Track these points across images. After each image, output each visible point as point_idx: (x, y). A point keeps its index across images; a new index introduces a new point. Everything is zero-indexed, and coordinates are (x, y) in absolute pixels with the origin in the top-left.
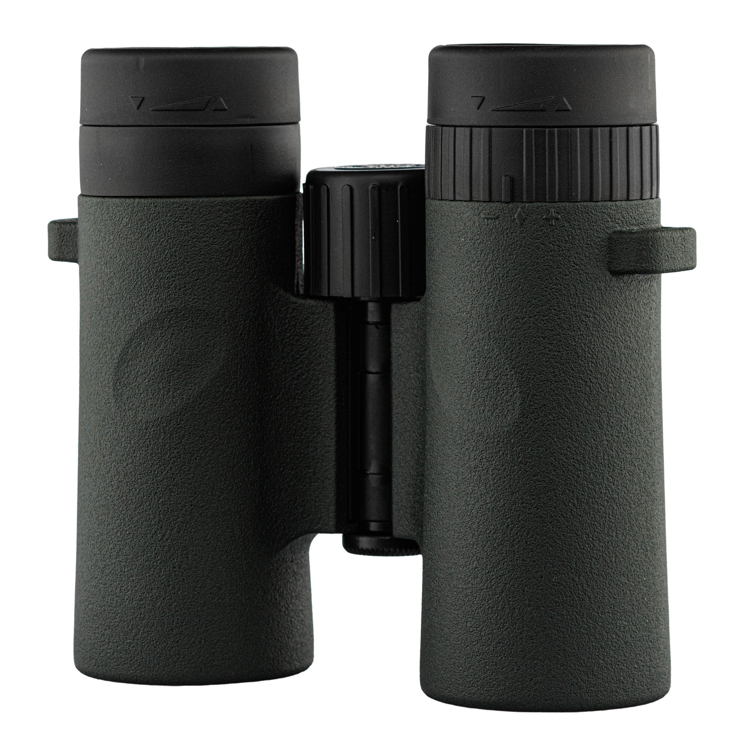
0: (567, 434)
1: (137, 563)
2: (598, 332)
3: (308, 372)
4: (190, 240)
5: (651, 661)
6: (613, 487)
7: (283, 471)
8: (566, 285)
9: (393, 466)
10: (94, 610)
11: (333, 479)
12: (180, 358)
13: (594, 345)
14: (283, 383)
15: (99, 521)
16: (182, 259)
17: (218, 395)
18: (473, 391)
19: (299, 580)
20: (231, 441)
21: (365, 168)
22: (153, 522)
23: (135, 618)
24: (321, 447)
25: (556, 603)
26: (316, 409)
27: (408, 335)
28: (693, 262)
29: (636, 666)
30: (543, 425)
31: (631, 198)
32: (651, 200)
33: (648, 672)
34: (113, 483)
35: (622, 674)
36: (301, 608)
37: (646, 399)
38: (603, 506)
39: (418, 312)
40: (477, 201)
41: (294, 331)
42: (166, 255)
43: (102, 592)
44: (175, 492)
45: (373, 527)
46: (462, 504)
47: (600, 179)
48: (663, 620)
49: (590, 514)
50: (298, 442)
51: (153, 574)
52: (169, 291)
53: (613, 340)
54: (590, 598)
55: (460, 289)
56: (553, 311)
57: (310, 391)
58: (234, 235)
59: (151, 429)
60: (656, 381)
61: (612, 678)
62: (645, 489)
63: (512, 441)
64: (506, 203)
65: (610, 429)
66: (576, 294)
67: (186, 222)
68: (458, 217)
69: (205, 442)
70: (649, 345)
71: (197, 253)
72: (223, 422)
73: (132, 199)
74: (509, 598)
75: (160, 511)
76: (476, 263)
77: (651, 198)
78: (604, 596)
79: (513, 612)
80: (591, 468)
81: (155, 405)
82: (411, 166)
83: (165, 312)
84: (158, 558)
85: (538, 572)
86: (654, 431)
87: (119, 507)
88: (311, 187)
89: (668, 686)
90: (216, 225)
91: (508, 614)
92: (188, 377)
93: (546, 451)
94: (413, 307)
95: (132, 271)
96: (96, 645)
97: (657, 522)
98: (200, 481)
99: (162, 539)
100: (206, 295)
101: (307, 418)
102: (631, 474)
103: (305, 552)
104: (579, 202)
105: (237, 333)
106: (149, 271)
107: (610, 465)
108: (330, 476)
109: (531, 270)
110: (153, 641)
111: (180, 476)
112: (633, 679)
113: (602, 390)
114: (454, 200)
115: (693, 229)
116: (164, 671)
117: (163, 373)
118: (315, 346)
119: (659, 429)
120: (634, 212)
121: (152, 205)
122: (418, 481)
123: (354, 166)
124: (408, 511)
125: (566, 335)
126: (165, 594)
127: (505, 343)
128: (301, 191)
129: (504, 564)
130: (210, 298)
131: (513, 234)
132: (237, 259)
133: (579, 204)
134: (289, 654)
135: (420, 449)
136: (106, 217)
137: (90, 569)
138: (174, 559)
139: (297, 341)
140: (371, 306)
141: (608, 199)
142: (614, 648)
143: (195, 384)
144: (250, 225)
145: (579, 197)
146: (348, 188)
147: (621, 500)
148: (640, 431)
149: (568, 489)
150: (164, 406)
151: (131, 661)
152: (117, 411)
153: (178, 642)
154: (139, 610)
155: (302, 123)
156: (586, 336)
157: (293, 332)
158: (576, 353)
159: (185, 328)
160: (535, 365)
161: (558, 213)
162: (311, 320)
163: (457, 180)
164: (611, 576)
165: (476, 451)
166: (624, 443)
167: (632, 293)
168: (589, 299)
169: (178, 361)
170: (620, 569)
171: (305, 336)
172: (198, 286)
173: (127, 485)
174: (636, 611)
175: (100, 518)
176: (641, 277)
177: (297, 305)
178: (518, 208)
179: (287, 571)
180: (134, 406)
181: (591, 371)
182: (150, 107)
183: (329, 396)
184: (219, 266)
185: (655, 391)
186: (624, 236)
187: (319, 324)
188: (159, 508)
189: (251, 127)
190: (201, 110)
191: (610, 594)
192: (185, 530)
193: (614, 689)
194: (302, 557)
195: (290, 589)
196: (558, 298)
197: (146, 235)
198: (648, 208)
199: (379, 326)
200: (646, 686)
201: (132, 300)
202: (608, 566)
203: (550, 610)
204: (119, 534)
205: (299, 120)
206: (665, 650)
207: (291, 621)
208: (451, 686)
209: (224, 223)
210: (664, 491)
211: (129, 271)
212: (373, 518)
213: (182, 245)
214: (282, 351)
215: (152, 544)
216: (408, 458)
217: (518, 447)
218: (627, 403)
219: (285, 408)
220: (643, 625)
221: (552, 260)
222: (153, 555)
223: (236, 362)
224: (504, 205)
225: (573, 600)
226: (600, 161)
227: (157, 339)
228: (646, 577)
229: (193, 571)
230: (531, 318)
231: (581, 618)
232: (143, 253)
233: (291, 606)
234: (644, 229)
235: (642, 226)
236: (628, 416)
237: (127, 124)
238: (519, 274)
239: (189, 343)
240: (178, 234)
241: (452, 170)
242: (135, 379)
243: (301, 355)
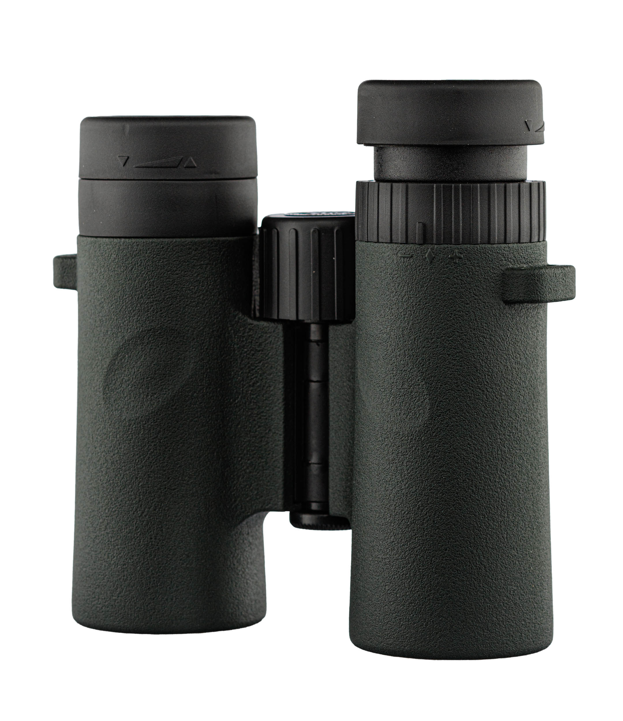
0: (468, 433)
1: (121, 535)
2: (494, 350)
3: (261, 380)
4: (165, 273)
5: (536, 619)
6: (505, 477)
7: (240, 461)
8: (467, 312)
9: (330, 457)
10: (87, 572)
11: (281, 467)
12: (157, 368)
13: (490, 361)
14: (241, 389)
15: (91, 500)
16: (159, 288)
17: (187, 399)
18: (391, 397)
19: (254, 549)
20: (198, 436)
21: (309, 214)
22: (134, 502)
23: (120, 579)
24: (271, 441)
25: (458, 571)
26: (268, 410)
27: (342, 351)
28: (572, 293)
29: (523, 623)
30: (448, 426)
31: (521, 241)
32: (539, 243)
33: (533, 628)
34: (102, 469)
35: (511, 629)
36: (255, 571)
37: (533, 405)
38: (497, 492)
39: (350, 332)
40: (396, 243)
41: (251, 347)
42: (146, 285)
43: (93, 558)
44: (152, 477)
45: (314, 506)
46: (382, 490)
47: (496, 226)
48: (546, 586)
49: (486, 498)
50: (253, 437)
51: (134, 544)
52: (148, 314)
53: (506, 357)
54: (485, 567)
55: (381, 315)
56: (456, 333)
57: (263, 396)
58: (202, 269)
59: (133, 426)
60: (542, 390)
61: (504, 633)
62: (532, 478)
63: (423, 438)
64: (419, 244)
65: (503, 430)
66: (476, 320)
67: (162, 258)
68: (380, 256)
69: (177, 436)
70: (536, 361)
71: (171, 283)
72: (192, 421)
73: (119, 239)
74: (420, 566)
75: (140, 492)
76: (394, 293)
77: (539, 241)
78: (497, 566)
79: (422, 578)
80: (487, 461)
81: (136, 407)
82: (346, 214)
83: (145, 331)
84: (139, 531)
85: (443, 545)
86: (539, 431)
87: (107, 489)
88: (265, 230)
89: (550, 639)
90: (186, 261)
91: (419, 579)
92: (163, 384)
93: (451, 447)
94: (346, 328)
95: (118, 298)
96: (88, 600)
97: (542, 505)
98: (173, 468)
99: (141, 515)
100: (178, 317)
101: (260, 418)
102: (520, 466)
103: (259, 527)
104: (478, 244)
105: (203, 349)
106: (132, 298)
107: (503, 459)
108: (278, 465)
109: (439, 299)
110: (134, 598)
111: (156, 464)
112: (521, 634)
113: (496, 397)
114: (378, 242)
115: (573, 267)
116: (143, 622)
117: (143, 381)
118: (268, 359)
119: (544, 430)
120: (524, 253)
121: (135, 244)
122: (349, 470)
123: (300, 213)
124: (341, 494)
125: (467, 353)
126: (144, 560)
127: (417, 359)
128: (258, 232)
129: (415, 539)
130: (181, 320)
131: (424, 270)
132: (204, 288)
133: (478, 246)
134: (245, 609)
135: (351, 444)
136: (98, 254)
137: (84, 538)
138: (151, 532)
139: (253, 355)
140: (314, 328)
141: (503, 242)
142: (505, 608)
143: (169, 390)
144: (215, 261)
145: (479, 240)
146: (294, 232)
147: (512, 488)
148: (528, 431)
149: (468, 479)
150: (143, 407)
151: (116, 614)
152: (106, 411)
153: (154, 599)
154: (122, 573)
155: (258, 178)
156: (484, 354)
157: (249, 348)
158: (475, 367)
159: (161, 344)
160: (441, 377)
161: (461, 253)
162: (264, 338)
163: (380, 226)
164: (503, 550)
165: (393, 446)
166: (514, 440)
167: (522, 319)
168: (486, 323)
169: (155, 371)
170: (511, 544)
171: (259, 351)
172: (172, 310)
173: (114, 472)
174: (524, 578)
175: (92, 497)
176: (530, 305)
177: (253, 325)
178: (428, 249)
179: (243, 541)
180: (120, 408)
181: (487, 382)
182: (134, 165)
183: (278, 400)
184: (189, 294)
185: (541, 398)
186: (515, 272)
187: (271, 341)
188: (139, 490)
189: (216, 181)
190: (175, 167)
191: (502, 564)
192: (160, 508)
193: (505, 642)
194: (257, 530)
195: (246, 556)
196: (460, 323)
197: (130, 268)
198: (535, 249)
199: (320, 344)
200: (532, 639)
201: (119, 321)
202: (501, 541)
203: (453, 577)
204: (107, 511)
205: (257, 175)
206: (548, 610)
207: (247, 583)
208: (373, 638)
209: (193, 259)
210: (549, 480)
211: (116, 297)
212: (314, 499)
213: (159, 277)
214: (240, 363)
215: (134, 519)
216: (342, 451)
217: (427, 443)
218: (517, 408)
219: (242, 410)
220: (530, 589)
221: (455, 292)
222: (134, 528)
223: (202, 372)
224: (417, 246)
225: (471, 569)
226: (496, 211)
227: (139, 353)
228: (533, 550)
229: (167, 542)
230: (438, 338)
231: (478, 583)
232: (127, 282)
233: (247, 570)
234: (532, 267)
235: (530, 264)
236: (518, 419)
237: (115, 178)
238: (429, 303)
239: (164, 356)
240: (156, 268)
241: (376, 218)
242: (121, 385)
243: (256, 367)
